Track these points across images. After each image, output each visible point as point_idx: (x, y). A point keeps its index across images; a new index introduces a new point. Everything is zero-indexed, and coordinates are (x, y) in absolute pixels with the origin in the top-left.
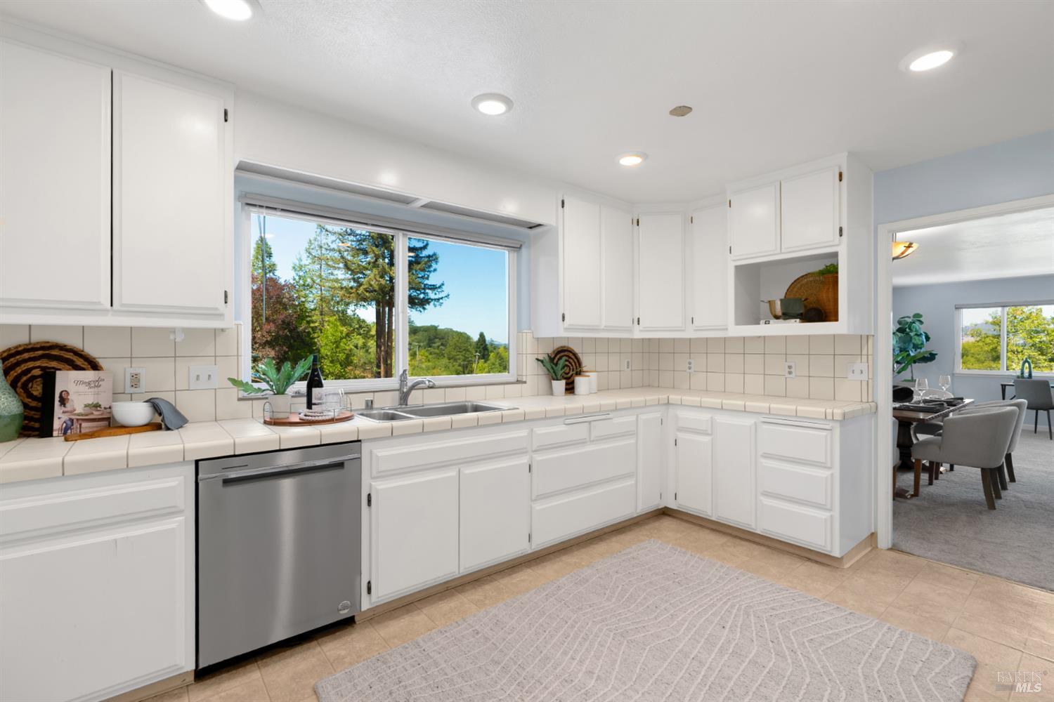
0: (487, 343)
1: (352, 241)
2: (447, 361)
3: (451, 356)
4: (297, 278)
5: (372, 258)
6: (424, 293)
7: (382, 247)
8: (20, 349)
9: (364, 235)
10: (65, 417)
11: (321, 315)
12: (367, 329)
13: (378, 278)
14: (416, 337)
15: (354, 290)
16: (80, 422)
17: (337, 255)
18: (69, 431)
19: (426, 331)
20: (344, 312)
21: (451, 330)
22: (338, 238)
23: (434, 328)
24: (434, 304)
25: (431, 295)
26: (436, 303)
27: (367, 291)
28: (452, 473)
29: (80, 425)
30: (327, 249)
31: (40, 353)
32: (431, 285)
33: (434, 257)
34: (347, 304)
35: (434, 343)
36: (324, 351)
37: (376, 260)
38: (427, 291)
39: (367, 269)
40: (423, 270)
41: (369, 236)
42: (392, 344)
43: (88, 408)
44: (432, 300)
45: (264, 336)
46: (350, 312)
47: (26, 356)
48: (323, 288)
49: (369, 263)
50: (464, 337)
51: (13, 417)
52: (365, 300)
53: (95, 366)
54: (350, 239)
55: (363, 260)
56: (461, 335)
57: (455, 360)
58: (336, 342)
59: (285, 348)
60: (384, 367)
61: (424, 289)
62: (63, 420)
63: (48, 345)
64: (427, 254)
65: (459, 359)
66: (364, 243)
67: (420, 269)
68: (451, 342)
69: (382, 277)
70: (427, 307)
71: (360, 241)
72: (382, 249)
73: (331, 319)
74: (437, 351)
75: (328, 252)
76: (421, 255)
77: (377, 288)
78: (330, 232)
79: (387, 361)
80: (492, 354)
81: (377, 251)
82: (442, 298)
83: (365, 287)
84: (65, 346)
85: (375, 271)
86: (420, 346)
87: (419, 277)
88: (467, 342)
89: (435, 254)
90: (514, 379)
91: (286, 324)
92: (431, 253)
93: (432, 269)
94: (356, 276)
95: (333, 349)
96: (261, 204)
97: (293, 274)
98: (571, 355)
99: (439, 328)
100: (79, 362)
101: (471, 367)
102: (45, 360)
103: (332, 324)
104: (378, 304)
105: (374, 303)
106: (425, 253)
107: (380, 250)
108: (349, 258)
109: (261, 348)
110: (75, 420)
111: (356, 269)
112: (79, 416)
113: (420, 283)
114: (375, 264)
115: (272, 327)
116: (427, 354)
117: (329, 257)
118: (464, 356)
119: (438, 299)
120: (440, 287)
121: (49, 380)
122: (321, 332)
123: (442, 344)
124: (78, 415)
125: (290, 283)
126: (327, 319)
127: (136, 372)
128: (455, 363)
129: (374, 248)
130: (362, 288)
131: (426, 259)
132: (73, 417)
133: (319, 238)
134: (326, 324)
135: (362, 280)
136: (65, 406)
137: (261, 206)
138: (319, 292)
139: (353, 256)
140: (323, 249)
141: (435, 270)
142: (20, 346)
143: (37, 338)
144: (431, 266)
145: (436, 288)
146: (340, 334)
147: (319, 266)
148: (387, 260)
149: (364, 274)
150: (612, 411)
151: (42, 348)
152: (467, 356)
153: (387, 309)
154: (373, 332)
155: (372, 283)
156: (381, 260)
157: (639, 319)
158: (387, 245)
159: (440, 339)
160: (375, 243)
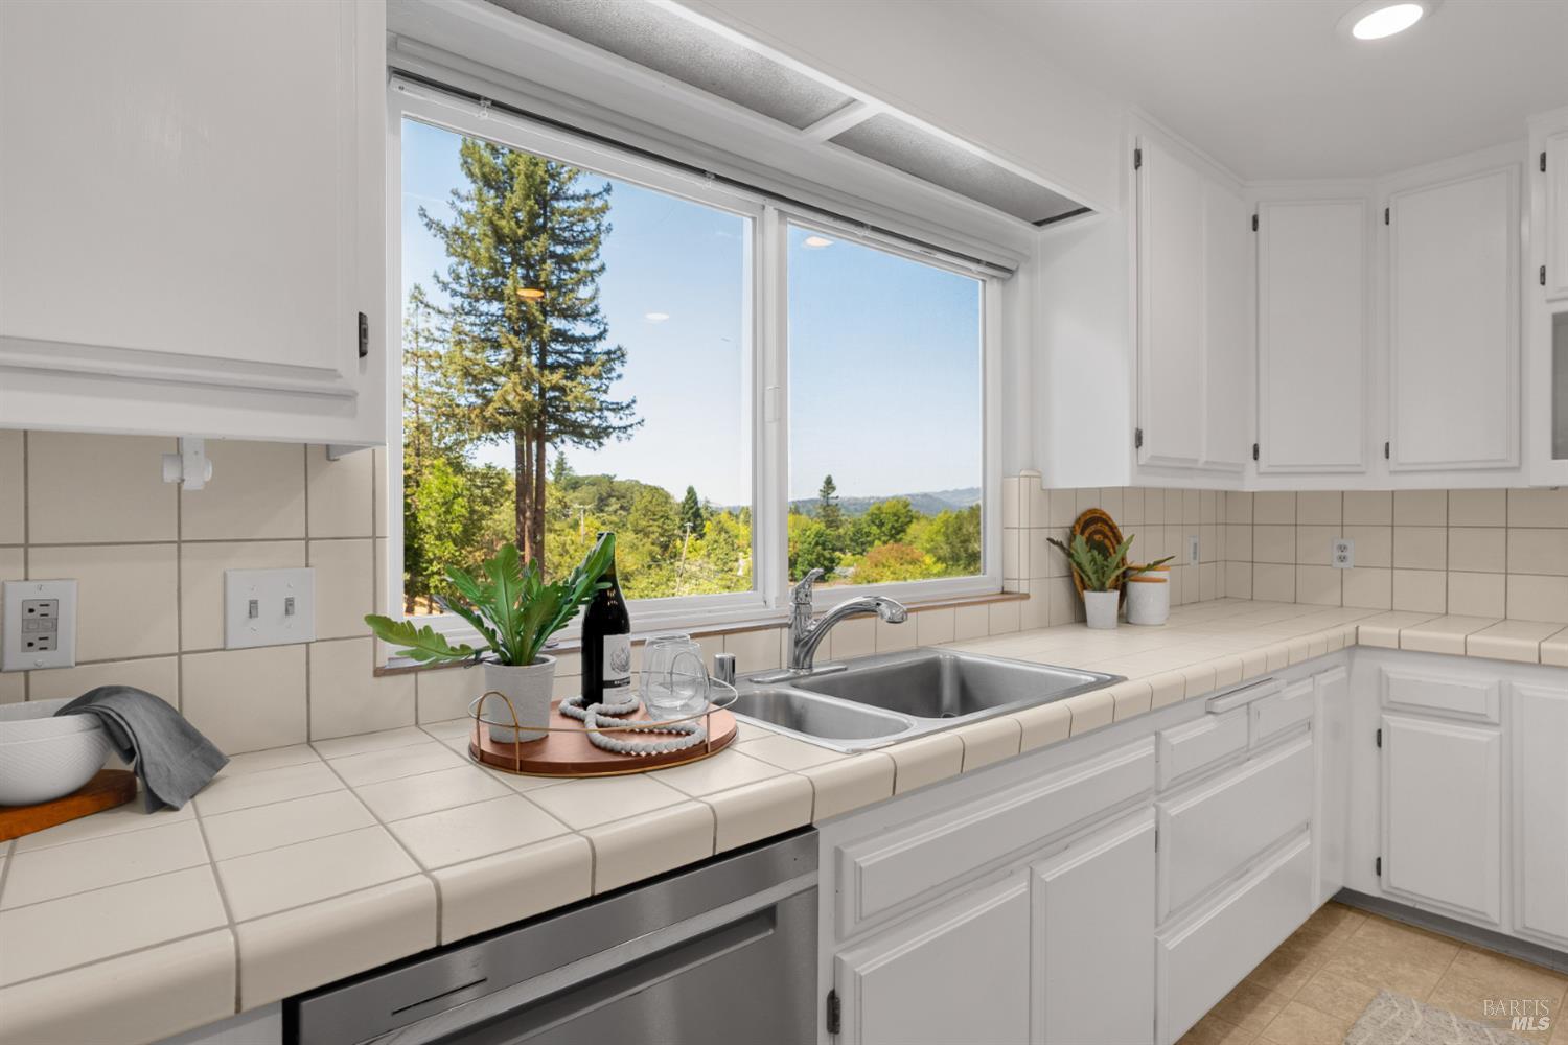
0: (700, 505)
1: (473, 325)
2: (634, 536)
3: (639, 528)
5: (508, 355)
6: (600, 418)
7: (526, 335)
9: (493, 315)
11: (418, 455)
12: (498, 481)
13: (519, 388)
14: (576, 494)
15: (476, 411)
19: (593, 485)
21: (637, 482)
23: (610, 479)
24: (618, 437)
25: (613, 420)
26: (621, 434)
27: (500, 414)
30: (427, 339)
32: (612, 404)
33: (618, 353)
35: (608, 505)
37: (516, 359)
38: (606, 413)
39: (500, 374)
40: (599, 377)
41: (503, 315)
42: (543, 506)
44: (614, 429)
48: (421, 408)
49: (503, 364)
50: (659, 495)
52: (497, 428)
54: (468, 322)
55: (492, 359)
56: (655, 490)
57: (647, 535)
58: (445, 503)
60: (531, 547)
61: (601, 409)
64: (606, 349)
65: (653, 533)
66: (494, 329)
67: (593, 375)
68: (639, 503)
69: (527, 388)
70: (605, 440)
71: (487, 326)
72: (527, 339)
73: (435, 462)
74: (614, 518)
75: (430, 343)
76: (594, 351)
77: (518, 407)
78: (434, 309)
79: (535, 537)
80: (707, 524)
81: (517, 343)
82: (631, 426)
83: (498, 405)
85: (514, 377)
86: (585, 511)
87: (591, 390)
88: (666, 502)
89: (619, 349)
90: (996, 588)
92: (613, 348)
93: (613, 375)
94: (479, 387)
95: (440, 516)
98: (1107, 531)
99: (615, 479)
101: (675, 547)
103: (439, 470)
104: (519, 435)
105: (511, 434)
106: (600, 347)
107: (524, 341)
111: (480, 373)
113: (594, 399)
114: (514, 367)
116: (597, 523)
117: (431, 352)
118: (662, 528)
119: (625, 428)
120: (628, 406)
122: (418, 486)
123: (622, 508)
126: (427, 462)
127: (43, 596)
128: (645, 540)
129: (512, 337)
130: (491, 408)
131: (605, 358)
133: (413, 320)
134: (426, 471)
135: (491, 394)
138: (414, 415)
139: (474, 351)
140: (421, 339)
141: (619, 377)
144: (613, 369)
145: (622, 408)
146: (452, 490)
147: (413, 369)
148: (534, 359)
149: (495, 383)
152: (665, 526)
153: (534, 445)
154: (511, 486)
155: (510, 398)
156: (523, 359)
157: (1256, 446)
158: (536, 331)
159: (618, 499)
160: (513, 328)
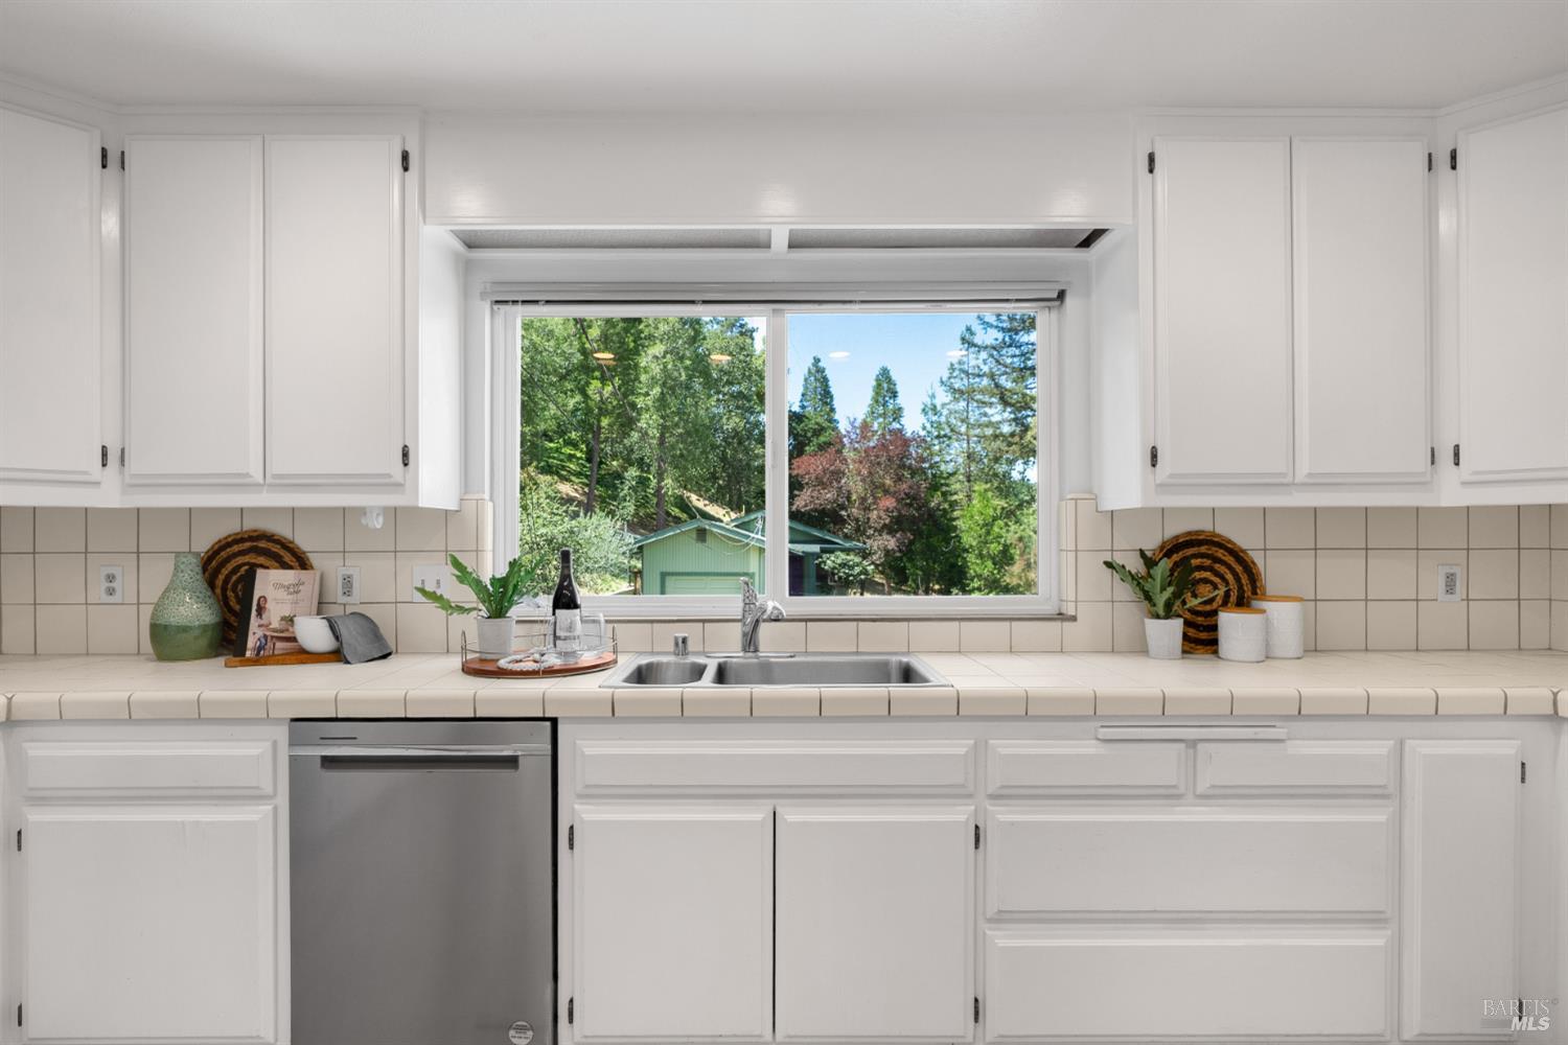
1: (1014, 356)
4: (928, 426)
8: (230, 540)
10: (260, 633)
11: (967, 481)
15: (1017, 439)
16: (274, 640)
17: (985, 382)
18: (262, 652)
20: (1007, 475)
22: (992, 356)
28: (758, 815)
29: (274, 645)
30: (975, 376)
31: (247, 545)
34: (1011, 462)
36: (969, 540)
43: (283, 622)
45: (880, 518)
46: (1015, 475)
47: (236, 548)
48: (971, 439)
51: (204, 628)
53: (303, 563)
58: (985, 525)
59: (909, 534)
62: (257, 636)
63: (255, 534)
73: (983, 487)
75: (977, 379)
84: (273, 536)
90: (1049, 608)
91: (912, 498)
94: (1019, 415)
95: (981, 537)
96: (516, 299)
97: (922, 419)
98: (1220, 553)
100: (288, 558)
102: (252, 555)
103: (984, 495)
108: (1009, 385)
109: (876, 534)
110: (269, 638)
111: (1018, 402)
112: (277, 632)
115: (890, 503)
117: (978, 388)
121: (249, 580)
124: (275, 630)
125: (919, 437)
126: (976, 487)
127: (348, 573)
130: (1029, 434)
132: (268, 633)
134: (973, 496)
135: (1029, 420)
136: (261, 618)
137: (515, 302)
138: (966, 445)
140: (970, 376)
142: (229, 536)
143: (250, 524)
146: (993, 512)
147: (964, 405)
150: (1287, 718)
151: (251, 539)
157: (1457, 448)
